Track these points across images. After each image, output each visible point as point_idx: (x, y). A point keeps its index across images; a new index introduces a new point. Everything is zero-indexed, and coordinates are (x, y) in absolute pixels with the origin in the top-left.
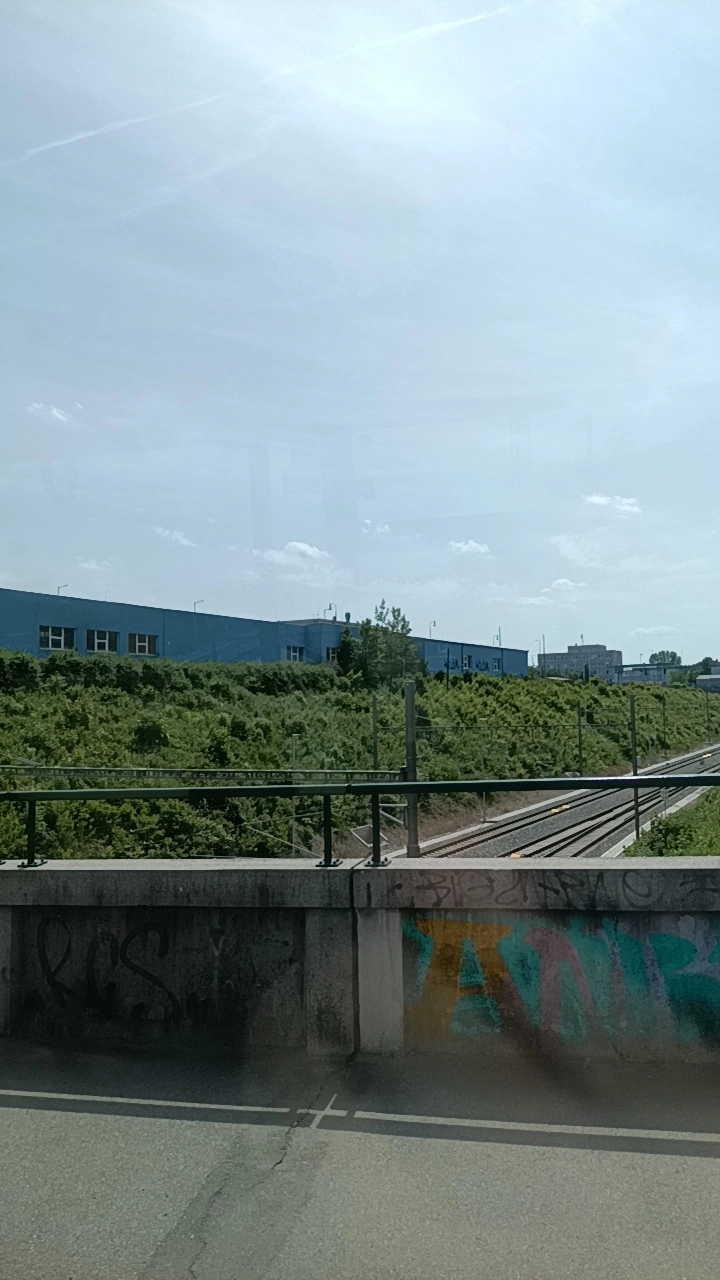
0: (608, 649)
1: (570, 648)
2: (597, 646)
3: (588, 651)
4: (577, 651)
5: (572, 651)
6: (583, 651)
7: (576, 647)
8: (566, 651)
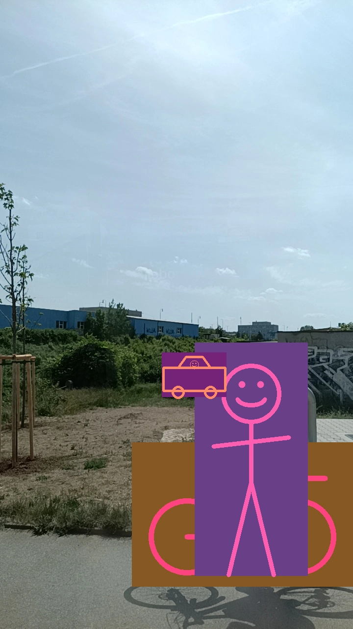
0: (272, 324)
1: (253, 323)
2: (266, 322)
3: (261, 324)
4: (257, 324)
5: (254, 324)
6: (259, 324)
7: (256, 322)
8: (252, 324)
